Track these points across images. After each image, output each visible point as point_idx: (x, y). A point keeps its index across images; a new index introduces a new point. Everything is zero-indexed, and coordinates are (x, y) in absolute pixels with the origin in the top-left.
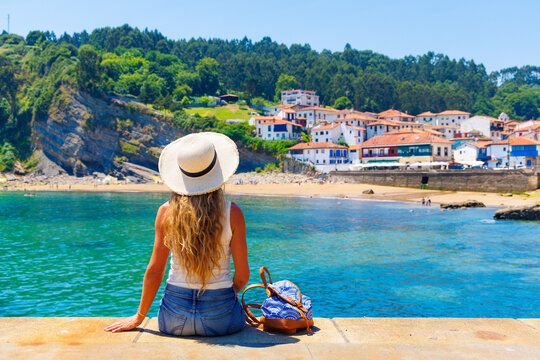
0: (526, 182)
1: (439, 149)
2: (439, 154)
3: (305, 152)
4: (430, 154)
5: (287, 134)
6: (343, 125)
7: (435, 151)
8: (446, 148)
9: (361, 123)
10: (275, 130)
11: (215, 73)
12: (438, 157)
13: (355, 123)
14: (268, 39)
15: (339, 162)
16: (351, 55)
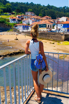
0: (61, 38)
1: (49, 26)
2: (49, 27)
3: (18, 26)
4: (46, 27)
5: (16, 21)
6: (29, 19)
7: (47, 26)
8: (51, 25)
9: (35, 19)
10: (13, 20)
11: (10, 7)
12: (48, 28)
13: (34, 19)
14: (32, 3)
15: (25, 29)
16: (49, 6)
